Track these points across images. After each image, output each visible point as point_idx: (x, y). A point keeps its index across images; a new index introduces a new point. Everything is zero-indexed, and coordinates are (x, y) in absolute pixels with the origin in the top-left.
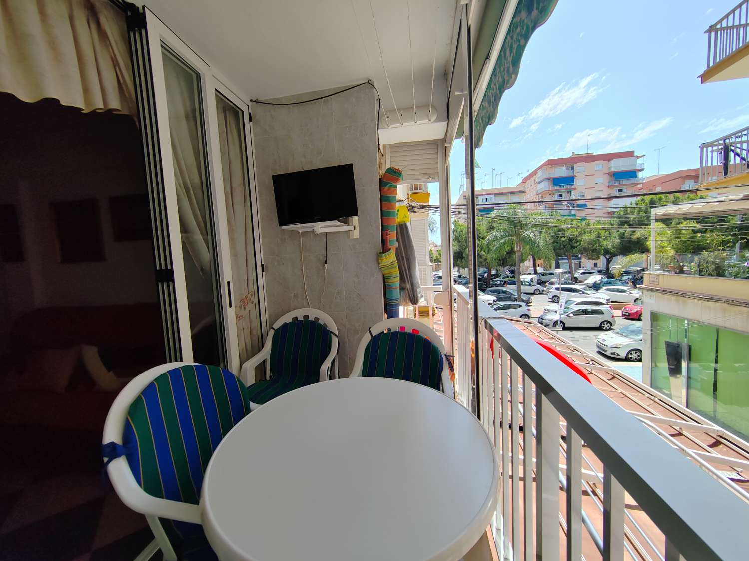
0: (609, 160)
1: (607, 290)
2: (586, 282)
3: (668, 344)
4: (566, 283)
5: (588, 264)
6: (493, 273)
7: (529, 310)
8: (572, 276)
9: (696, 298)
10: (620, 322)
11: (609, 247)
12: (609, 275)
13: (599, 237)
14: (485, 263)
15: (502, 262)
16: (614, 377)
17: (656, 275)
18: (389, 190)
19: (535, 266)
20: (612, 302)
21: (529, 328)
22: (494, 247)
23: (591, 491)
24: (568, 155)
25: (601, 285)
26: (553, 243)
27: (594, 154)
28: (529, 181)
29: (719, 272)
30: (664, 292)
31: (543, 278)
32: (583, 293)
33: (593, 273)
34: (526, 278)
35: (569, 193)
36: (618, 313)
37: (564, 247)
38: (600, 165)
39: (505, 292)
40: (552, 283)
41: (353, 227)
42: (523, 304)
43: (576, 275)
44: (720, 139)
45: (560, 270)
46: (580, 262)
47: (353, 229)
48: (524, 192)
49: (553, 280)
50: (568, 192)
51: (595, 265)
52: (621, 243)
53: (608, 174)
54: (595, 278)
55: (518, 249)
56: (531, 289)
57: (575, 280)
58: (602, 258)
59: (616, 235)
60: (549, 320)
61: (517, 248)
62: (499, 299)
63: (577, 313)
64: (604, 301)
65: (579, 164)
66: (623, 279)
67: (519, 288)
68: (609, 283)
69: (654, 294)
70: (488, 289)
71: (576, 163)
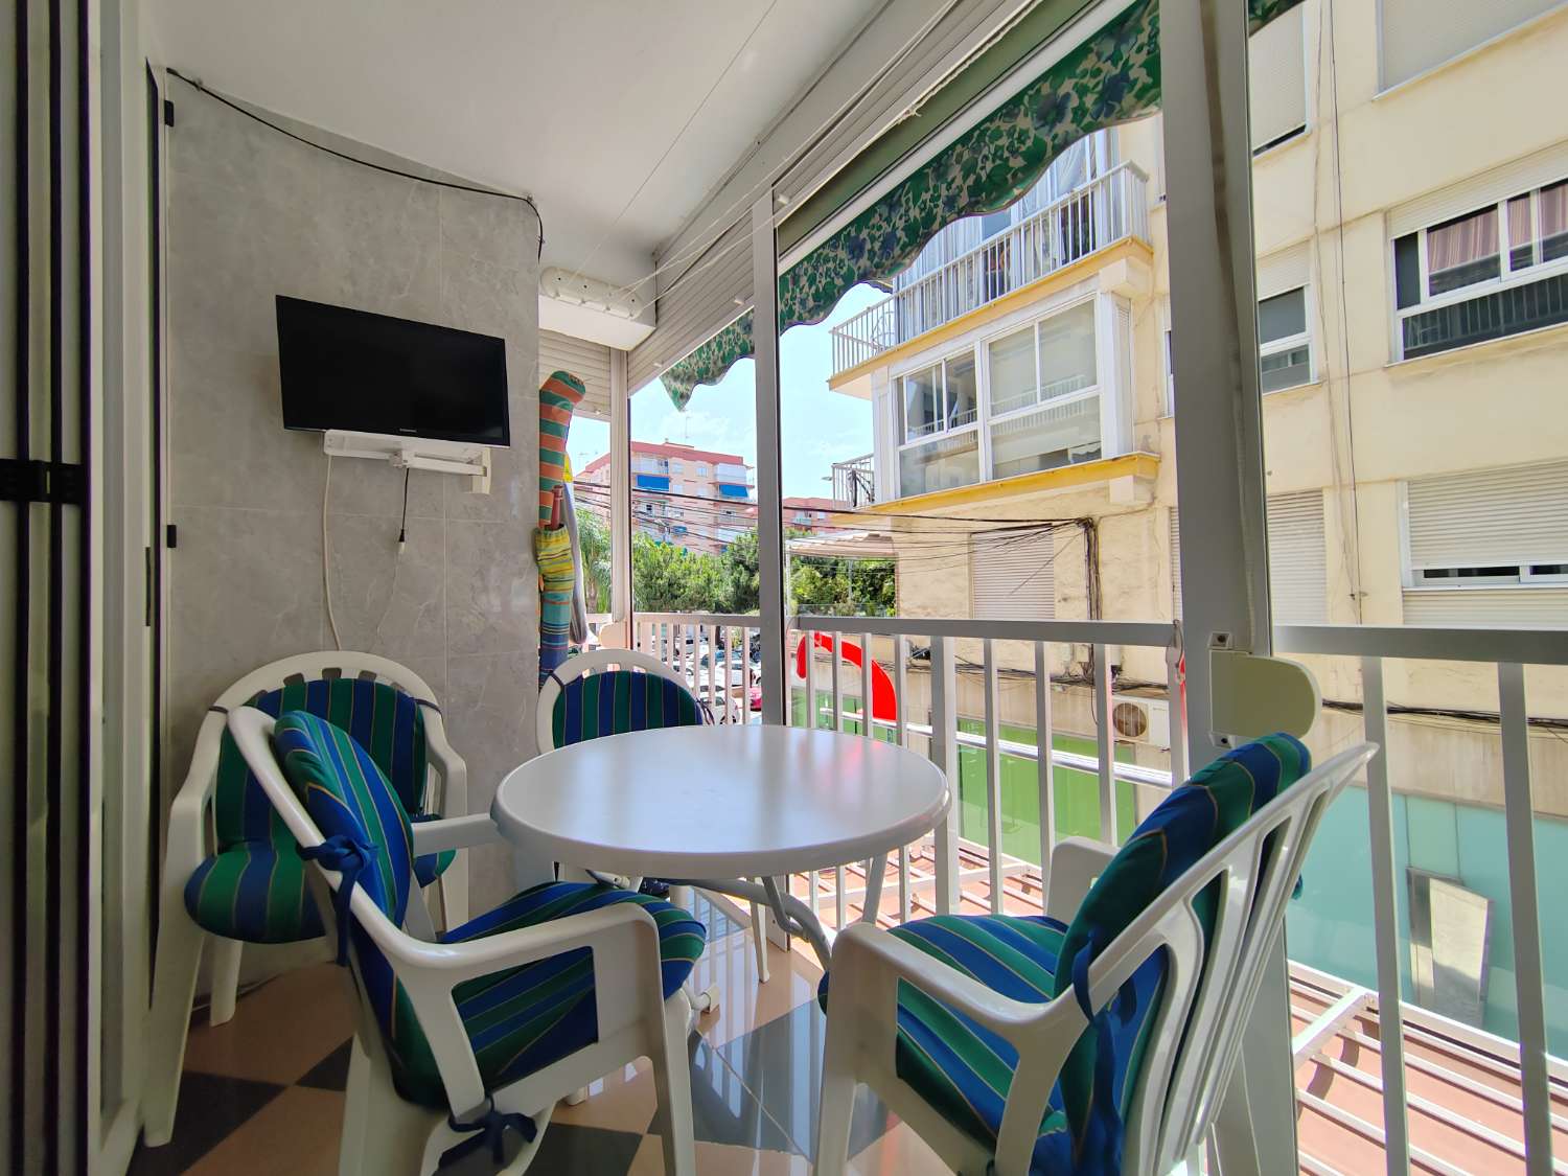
0: (715, 463)
11: (722, 599)
13: (709, 580)
18: (560, 411)
24: (660, 442)
26: (646, 586)
27: (695, 449)
35: (662, 504)
37: (662, 595)
38: (702, 468)
41: (481, 469)
44: (848, 463)
47: (482, 473)
50: (660, 504)
52: (736, 593)
53: (715, 484)
54: (704, 650)
59: (729, 579)
65: (675, 459)
68: (722, 657)
71: (671, 457)
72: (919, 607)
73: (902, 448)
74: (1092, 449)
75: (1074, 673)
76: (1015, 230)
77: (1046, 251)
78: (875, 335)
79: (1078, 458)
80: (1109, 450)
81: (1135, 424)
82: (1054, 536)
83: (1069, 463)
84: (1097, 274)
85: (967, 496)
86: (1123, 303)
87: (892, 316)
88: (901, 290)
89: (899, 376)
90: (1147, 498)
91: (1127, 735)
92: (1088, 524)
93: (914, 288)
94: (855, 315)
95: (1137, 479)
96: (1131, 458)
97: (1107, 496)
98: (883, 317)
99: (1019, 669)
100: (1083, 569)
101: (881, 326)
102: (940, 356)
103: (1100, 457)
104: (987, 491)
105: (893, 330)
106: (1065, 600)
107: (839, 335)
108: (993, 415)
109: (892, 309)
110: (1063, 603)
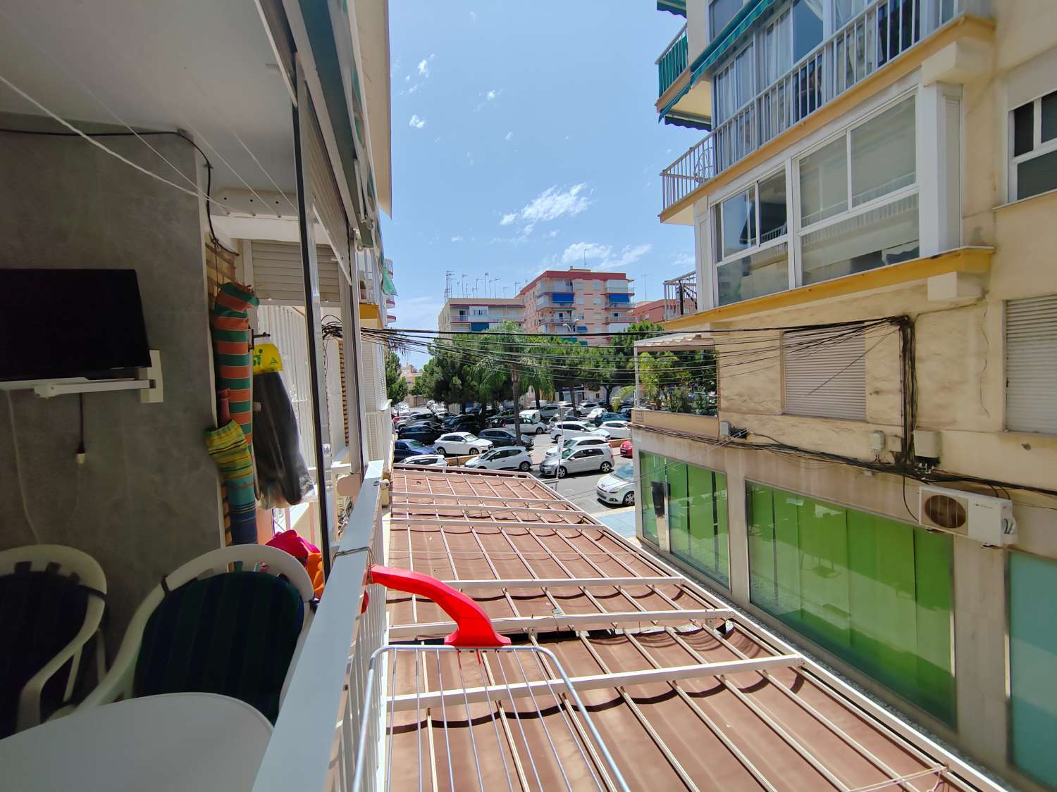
0: (605, 280)
1: (607, 425)
2: (589, 416)
3: (654, 484)
4: (568, 419)
5: (590, 395)
6: (489, 408)
7: (529, 456)
8: (575, 410)
9: (671, 435)
10: (619, 461)
11: (607, 377)
12: (609, 408)
13: (597, 365)
14: (476, 396)
15: (499, 394)
16: (603, 535)
17: (640, 411)
19: (537, 399)
20: (612, 439)
21: (522, 484)
22: (488, 375)
23: (561, 705)
24: (567, 269)
25: (602, 420)
27: (591, 272)
28: (527, 294)
29: (686, 409)
30: (649, 429)
31: (546, 413)
32: (585, 430)
33: (595, 405)
34: (527, 414)
35: (570, 312)
36: (617, 451)
38: (597, 284)
39: (503, 434)
40: (555, 420)
41: (148, 382)
42: (523, 448)
43: (579, 409)
44: (677, 279)
45: (564, 403)
46: (583, 393)
47: (149, 386)
48: (522, 307)
49: (557, 415)
50: (568, 312)
51: (598, 396)
52: (618, 372)
53: (605, 295)
54: (597, 412)
55: (515, 379)
56: (533, 428)
57: (578, 415)
58: (602, 388)
59: (613, 363)
60: (550, 466)
61: (514, 377)
62: (496, 444)
63: (578, 455)
64: (603, 439)
65: (577, 280)
66: (622, 412)
67: (518, 427)
68: (609, 417)
69: (641, 431)
70: (482, 431)
71: (574, 279)
72: (737, 395)
73: (720, 264)
74: (909, 248)
75: (884, 461)
76: (827, 45)
77: (861, 57)
78: (697, 172)
79: (893, 259)
80: (929, 247)
81: (965, 217)
82: (866, 336)
83: (884, 265)
84: (921, 66)
85: (775, 302)
86: (951, 91)
87: (711, 150)
88: (719, 126)
89: (718, 202)
90: (976, 293)
91: (943, 525)
92: (905, 324)
93: (730, 123)
94: (680, 156)
95: (961, 276)
96: (955, 254)
97: (925, 293)
98: (703, 154)
99: (828, 452)
100: (897, 364)
101: (701, 161)
102: (753, 179)
103: (918, 256)
104: (795, 297)
105: (711, 164)
106: (877, 393)
107: (668, 175)
108: (802, 227)
109: (711, 145)
110: (874, 396)
